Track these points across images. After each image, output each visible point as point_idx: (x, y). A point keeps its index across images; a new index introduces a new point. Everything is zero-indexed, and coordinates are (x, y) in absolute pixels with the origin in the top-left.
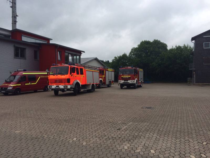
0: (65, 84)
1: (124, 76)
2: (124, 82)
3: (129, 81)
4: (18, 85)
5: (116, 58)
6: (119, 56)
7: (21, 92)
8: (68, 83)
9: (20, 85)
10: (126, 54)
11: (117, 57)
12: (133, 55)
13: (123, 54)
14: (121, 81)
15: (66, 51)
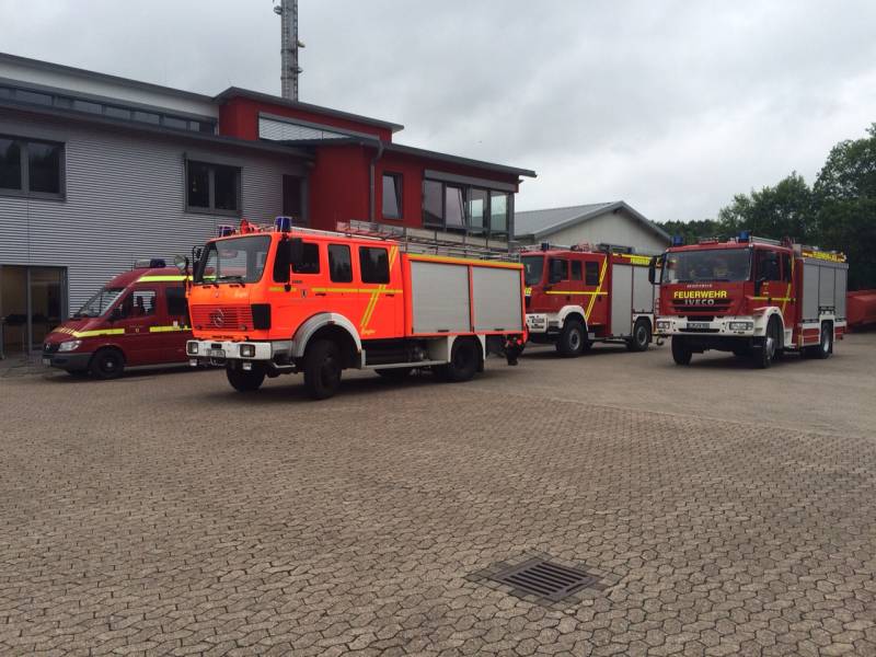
0: (246, 334)
1: (688, 290)
2: (688, 330)
3: (716, 323)
4: (109, 332)
5: (741, 201)
6: (759, 190)
7: (126, 368)
8: (257, 327)
9: (122, 331)
10: (801, 179)
11: (748, 195)
12: (843, 180)
13: (785, 178)
14: (671, 319)
15: (428, 173)
